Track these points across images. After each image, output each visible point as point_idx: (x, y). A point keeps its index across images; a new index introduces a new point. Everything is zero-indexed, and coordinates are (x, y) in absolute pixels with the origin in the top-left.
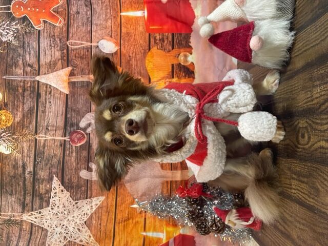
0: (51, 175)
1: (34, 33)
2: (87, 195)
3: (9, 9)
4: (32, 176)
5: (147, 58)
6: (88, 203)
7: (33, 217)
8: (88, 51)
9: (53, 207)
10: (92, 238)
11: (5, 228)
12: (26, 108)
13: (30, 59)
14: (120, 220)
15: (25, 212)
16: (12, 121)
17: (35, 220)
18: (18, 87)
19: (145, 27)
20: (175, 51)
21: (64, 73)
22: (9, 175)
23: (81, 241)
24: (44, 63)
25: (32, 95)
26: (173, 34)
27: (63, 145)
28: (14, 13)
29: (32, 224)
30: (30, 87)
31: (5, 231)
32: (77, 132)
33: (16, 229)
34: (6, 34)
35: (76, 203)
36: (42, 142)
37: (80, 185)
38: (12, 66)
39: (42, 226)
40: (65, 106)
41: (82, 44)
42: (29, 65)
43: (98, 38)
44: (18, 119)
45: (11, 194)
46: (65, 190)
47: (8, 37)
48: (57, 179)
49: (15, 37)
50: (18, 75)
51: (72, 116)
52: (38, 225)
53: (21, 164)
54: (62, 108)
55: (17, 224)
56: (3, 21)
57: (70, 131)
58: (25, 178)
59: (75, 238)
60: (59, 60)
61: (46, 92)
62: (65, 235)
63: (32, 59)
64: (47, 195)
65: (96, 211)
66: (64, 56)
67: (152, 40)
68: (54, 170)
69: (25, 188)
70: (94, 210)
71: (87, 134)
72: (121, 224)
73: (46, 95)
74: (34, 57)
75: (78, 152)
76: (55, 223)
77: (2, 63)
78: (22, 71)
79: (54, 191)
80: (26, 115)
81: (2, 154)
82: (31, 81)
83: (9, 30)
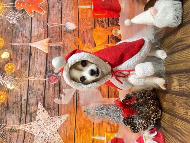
0: (37, 102)
1: (28, 19)
2: (58, 114)
3: (14, 5)
4: (26, 102)
5: (93, 32)
6: (59, 118)
7: (26, 127)
8: (59, 28)
9: (38, 121)
10: (61, 140)
11: (9, 134)
12: (23, 62)
14: (78, 129)
15: (21, 124)
16: (15, 69)
17: (27, 129)
18: (18, 49)
19: (92, 14)
20: (110, 28)
21: (45, 41)
22: (12, 102)
23: (55, 142)
24: (34, 36)
26: (108, 18)
27: (45, 83)
28: (17, 7)
29: (25, 131)
30: (26, 49)
31: (9, 136)
32: (53, 75)
34: (12, 19)
35: (52, 118)
36: (32, 81)
37: (54, 108)
38: (15, 37)
39: (31, 133)
40: (46, 60)
41: (56, 25)
42: (25, 37)
43: (65, 21)
44: (18, 68)
45: (13, 113)
46: (45, 110)
47: (13, 21)
48: (41, 104)
49: (17, 21)
50: (18, 43)
51: (50, 66)
52: (29, 132)
53: (20, 95)
54: (44, 62)
55: (16, 131)
56: (10, 11)
57: (49, 75)
58: (21, 103)
59: (51, 140)
60: (43, 34)
61: (35, 52)
62: (45, 138)
63: (27, 33)
64: (34, 114)
65: (64, 123)
66: (46, 32)
67: (96, 22)
68: (39, 98)
69: (22, 109)
70: (62, 122)
71: (58, 77)
72: (78, 131)
73: (35, 54)
75: (53, 87)
76: (39, 131)
77: (9, 35)
78: (21, 40)
79: (39, 111)
80: (23, 66)
81: (8, 89)
82: (26, 46)
83: (14, 17)
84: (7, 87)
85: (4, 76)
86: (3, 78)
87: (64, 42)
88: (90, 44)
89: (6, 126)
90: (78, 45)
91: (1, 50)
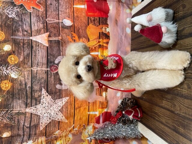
0: (41, 88)
1: (27, 14)
2: (60, 97)
4: (31, 89)
5: (87, 29)
6: (61, 101)
7: (32, 109)
8: (57, 24)
9: (43, 104)
10: (64, 117)
11: (16, 117)
12: (25, 54)
14: (77, 107)
15: (28, 107)
16: (18, 60)
17: (33, 111)
18: (20, 42)
19: (86, 13)
20: (100, 26)
21: (45, 35)
22: (17, 89)
23: (58, 119)
24: (34, 30)
25: (28, 47)
26: (99, 18)
27: (47, 72)
28: (15, 2)
29: (31, 113)
30: (27, 42)
31: (16, 118)
32: (53, 66)
33: (23, 117)
34: (11, 13)
35: (55, 101)
36: (35, 71)
37: (56, 92)
38: (16, 31)
39: (37, 114)
40: (46, 53)
41: (54, 21)
42: (26, 31)
43: (62, 18)
44: (21, 59)
45: (19, 99)
47: (13, 15)
48: (44, 90)
49: (17, 15)
50: (19, 36)
51: (50, 57)
52: (35, 113)
53: (24, 83)
54: (45, 54)
55: (23, 114)
56: (9, 6)
57: (50, 66)
58: (26, 90)
59: (55, 118)
60: (42, 29)
61: (36, 45)
62: (50, 117)
63: (27, 27)
64: (39, 98)
65: (65, 104)
66: (45, 27)
67: (89, 20)
68: (43, 85)
69: (27, 95)
70: (64, 104)
72: (77, 109)
73: (36, 47)
74: (28, 26)
75: (55, 76)
76: (44, 112)
77: (10, 29)
78: (22, 34)
79: (43, 96)
80: (25, 57)
81: (13, 78)
82: (27, 40)
83: (13, 11)
85: (8, 67)
86: (7, 69)
87: (62, 37)
88: (85, 39)
89: (12, 110)
90: (75, 40)
91: (3, 43)
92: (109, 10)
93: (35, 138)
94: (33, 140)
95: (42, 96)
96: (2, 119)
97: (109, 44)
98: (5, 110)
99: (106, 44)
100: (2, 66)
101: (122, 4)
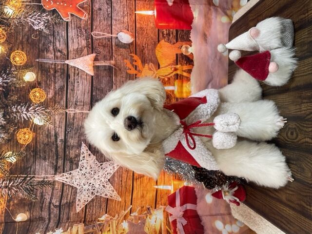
0: (79, 143)
1: (63, 24)
3: (40, 2)
4: (63, 143)
5: (157, 48)
6: (111, 164)
7: (65, 177)
8: (109, 41)
9: (82, 168)
10: (115, 192)
11: (39, 189)
12: (57, 86)
13: (60, 45)
14: (137, 177)
15: (57, 173)
16: (46, 96)
17: (66, 180)
18: (49, 68)
19: (154, 23)
20: (178, 44)
21: (89, 58)
22: (43, 143)
23: (106, 195)
24: (72, 50)
26: (177, 31)
28: (44, 6)
29: (63, 183)
30: (60, 69)
31: (39, 191)
34: (38, 23)
35: (101, 165)
36: (72, 115)
38: (44, 51)
39: (72, 185)
40: (90, 86)
41: (104, 35)
42: (59, 51)
43: (117, 31)
44: (50, 96)
45: (45, 159)
46: (92, 154)
47: (40, 26)
48: (85, 145)
49: (46, 27)
50: (49, 59)
51: (96, 93)
52: (68, 184)
53: (54, 134)
54: (88, 87)
55: (50, 184)
56: (35, 12)
58: (57, 145)
59: (101, 193)
60: (85, 48)
61: (74, 74)
62: (92, 191)
63: (62, 45)
64: (76, 159)
65: (117, 171)
66: (89, 44)
67: (161, 34)
68: (82, 138)
69: (58, 153)
70: (115, 170)
72: (138, 180)
73: (74, 76)
76: (83, 182)
77: (35, 48)
78: (53, 56)
80: (57, 92)
81: (36, 125)
82: (61, 64)
83: (41, 20)
84: (35, 123)
85: (29, 106)
86: (27, 110)
87: (116, 61)
88: (152, 64)
89: (34, 177)
90: (136, 66)
91: (23, 69)
92: (193, 18)
93: (67, 224)
94: (64, 228)
95: (82, 156)
96: (16, 191)
97: (192, 73)
98: (22, 177)
99: (188, 72)
100: (20, 105)
101: (214, 8)
